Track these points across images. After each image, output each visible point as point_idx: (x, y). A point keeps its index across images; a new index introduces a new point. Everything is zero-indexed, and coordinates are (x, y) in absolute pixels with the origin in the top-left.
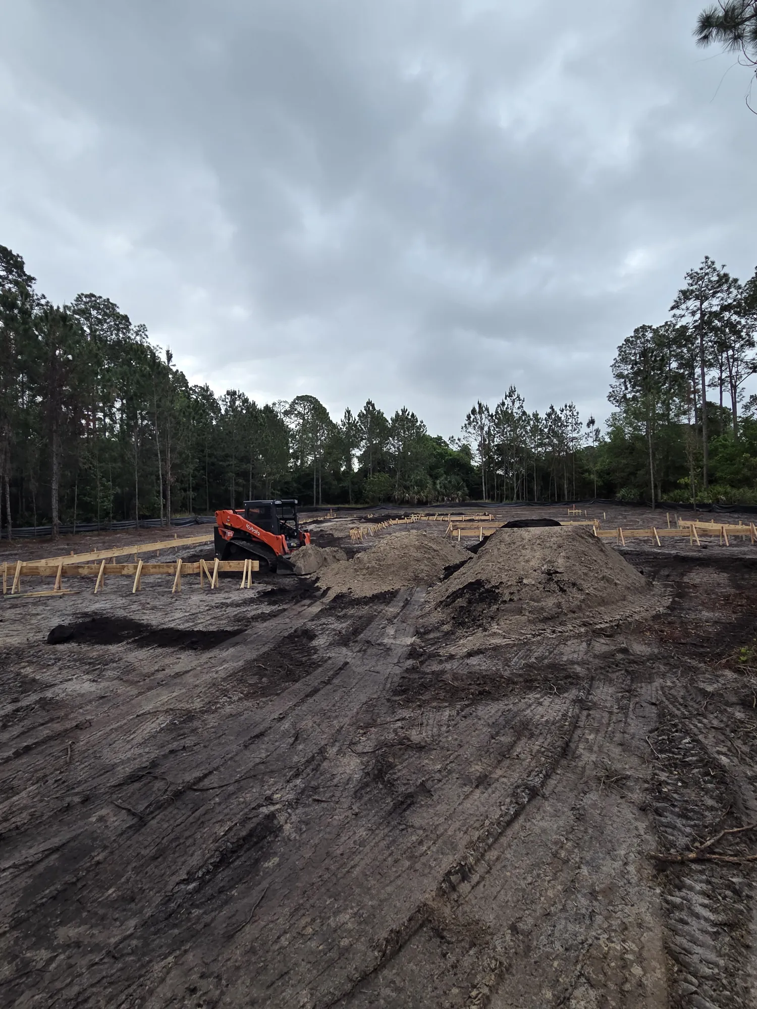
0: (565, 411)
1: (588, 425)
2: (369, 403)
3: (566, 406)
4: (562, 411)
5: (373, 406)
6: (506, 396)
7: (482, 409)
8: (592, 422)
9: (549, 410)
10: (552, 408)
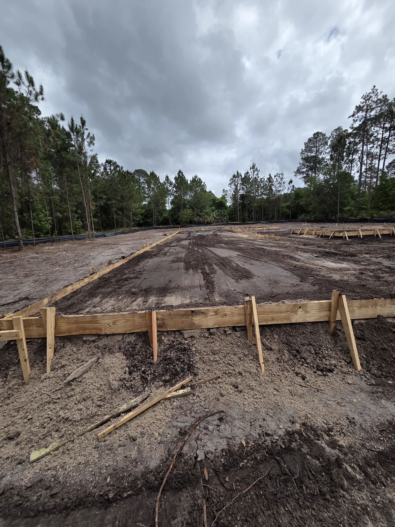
0: (276, 177)
1: (289, 183)
2: (180, 172)
3: (277, 174)
4: (275, 176)
5: (182, 173)
6: (251, 168)
7: (238, 175)
8: (291, 182)
9: (269, 177)
10: (270, 175)
